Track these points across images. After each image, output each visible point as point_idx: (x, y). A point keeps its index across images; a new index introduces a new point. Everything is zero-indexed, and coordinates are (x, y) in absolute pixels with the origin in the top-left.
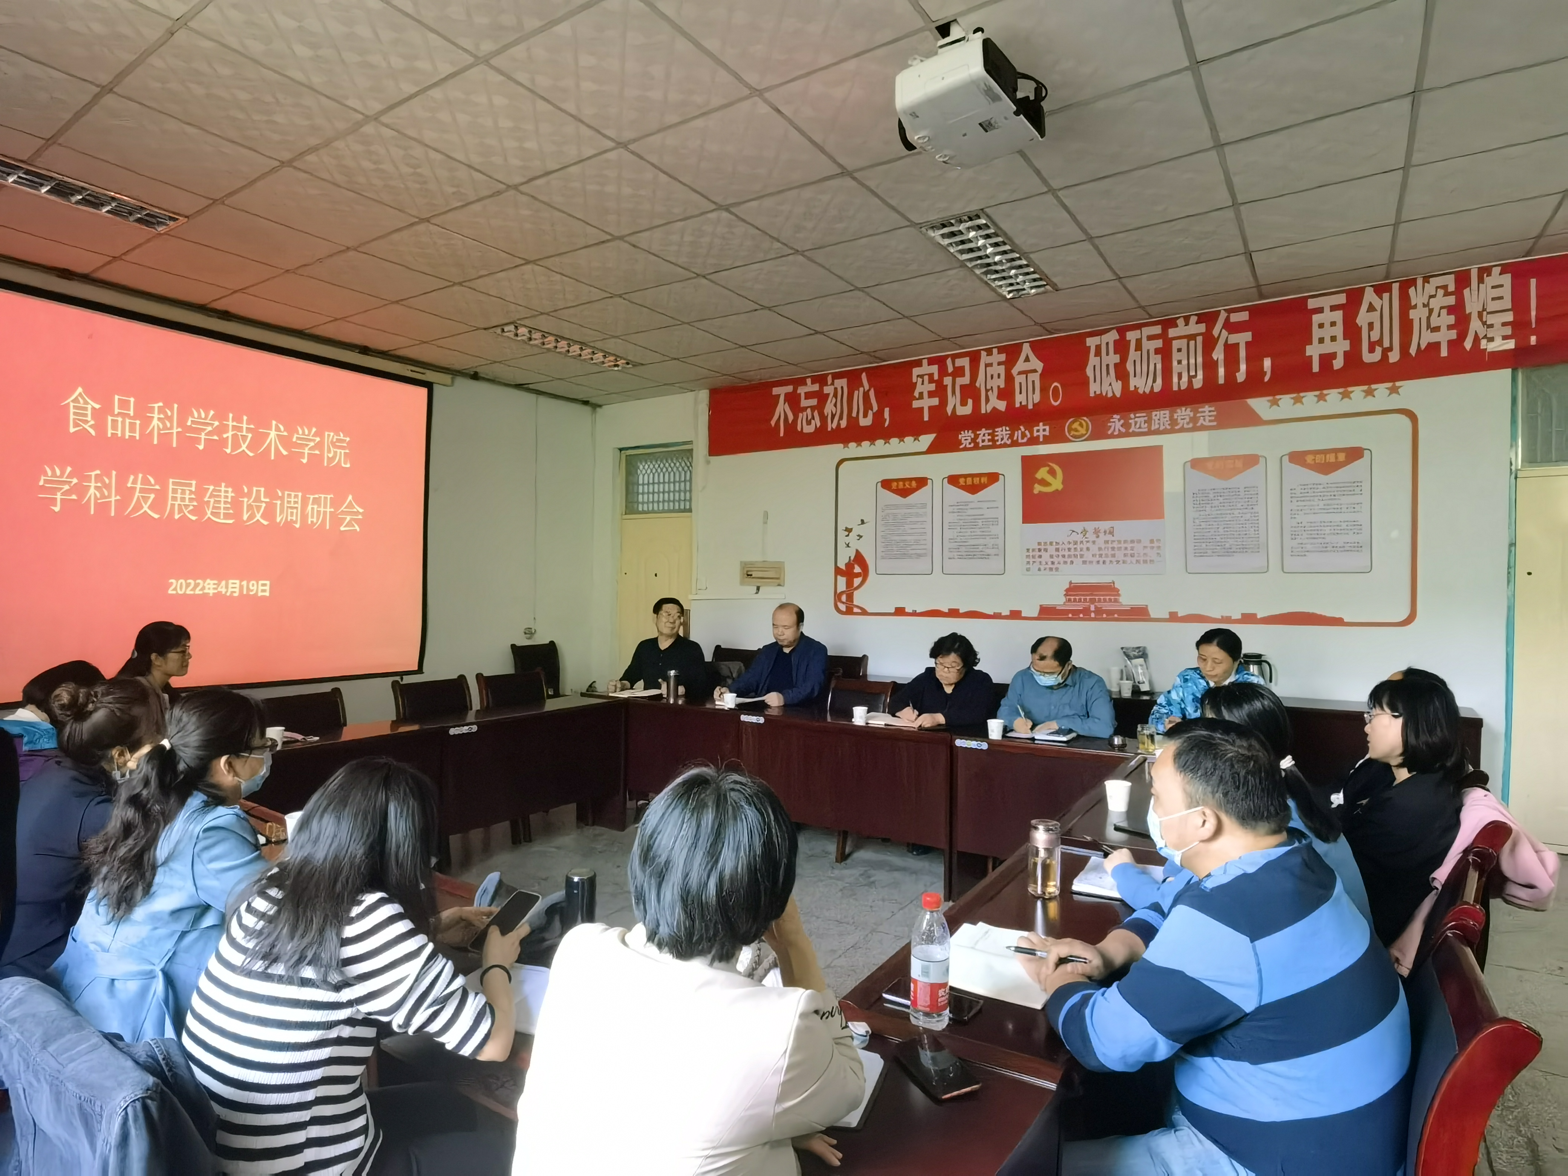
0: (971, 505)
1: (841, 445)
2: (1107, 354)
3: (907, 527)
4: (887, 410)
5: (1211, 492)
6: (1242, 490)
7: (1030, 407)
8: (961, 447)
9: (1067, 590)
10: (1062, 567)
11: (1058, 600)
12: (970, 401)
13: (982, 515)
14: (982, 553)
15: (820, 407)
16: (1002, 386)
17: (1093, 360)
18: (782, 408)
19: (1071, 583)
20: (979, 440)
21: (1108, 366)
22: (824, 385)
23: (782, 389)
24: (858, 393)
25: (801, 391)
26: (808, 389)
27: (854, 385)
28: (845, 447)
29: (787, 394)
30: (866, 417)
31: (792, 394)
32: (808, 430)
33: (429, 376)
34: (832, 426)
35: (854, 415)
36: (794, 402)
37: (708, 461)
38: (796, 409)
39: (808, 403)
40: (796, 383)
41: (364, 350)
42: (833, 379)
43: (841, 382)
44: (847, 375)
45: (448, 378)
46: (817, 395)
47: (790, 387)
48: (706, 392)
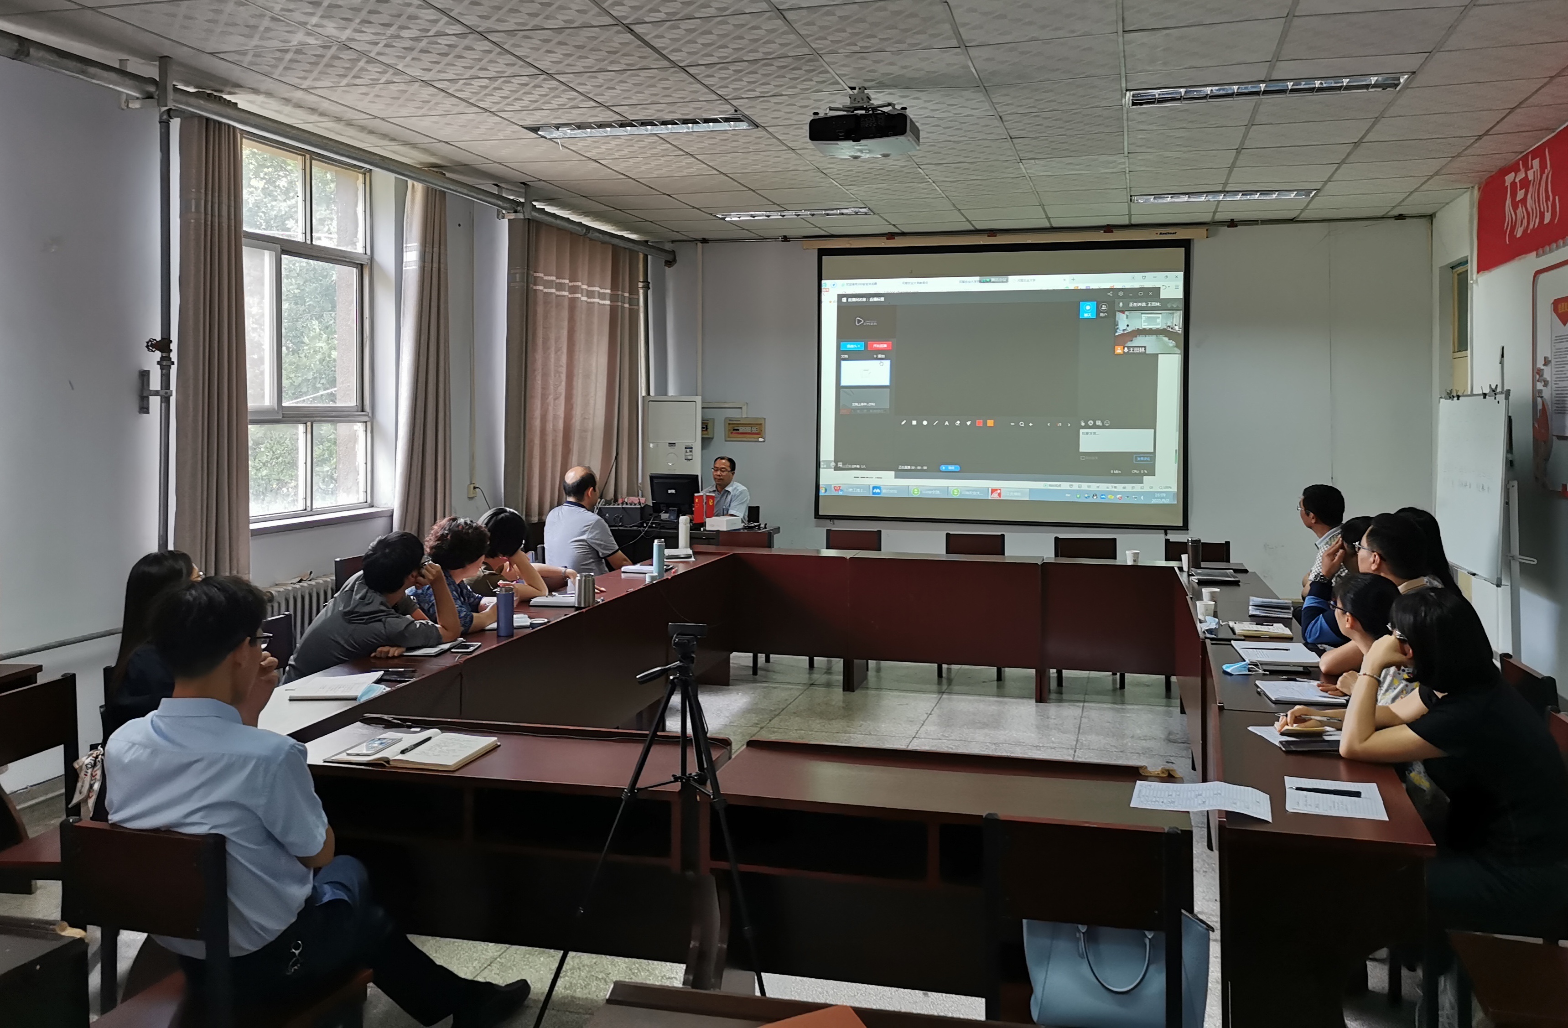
1: (1534, 253)
3: (1567, 367)
4: (1557, 198)
15: (1524, 201)
18: (1508, 202)
22: (1527, 169)
23: (1509, 178)
24: (1544, 176)
25: (1517, 180)
26: (1521, 175)
27: (1543, 167)
28: (1538, 256)
29: (1511, 184)
30: (1548, 212)
31: (1513, 184)
32: (1519, 233)
33: (1181, 234)
34: (1531, 226)
35: (1542, 210)
36: (1514, 194)
37: (1477, 281)
38: (1515, 206)
39: (1520, 195)
40: (1514, 168)
41: (1109, 228)
42: (1532, 160)
43: (1536, 163)
44: (1538, 153)
45: (1202, 231)
46: (1525, 183)
47: (1513, 174)
48: (1476, 188)
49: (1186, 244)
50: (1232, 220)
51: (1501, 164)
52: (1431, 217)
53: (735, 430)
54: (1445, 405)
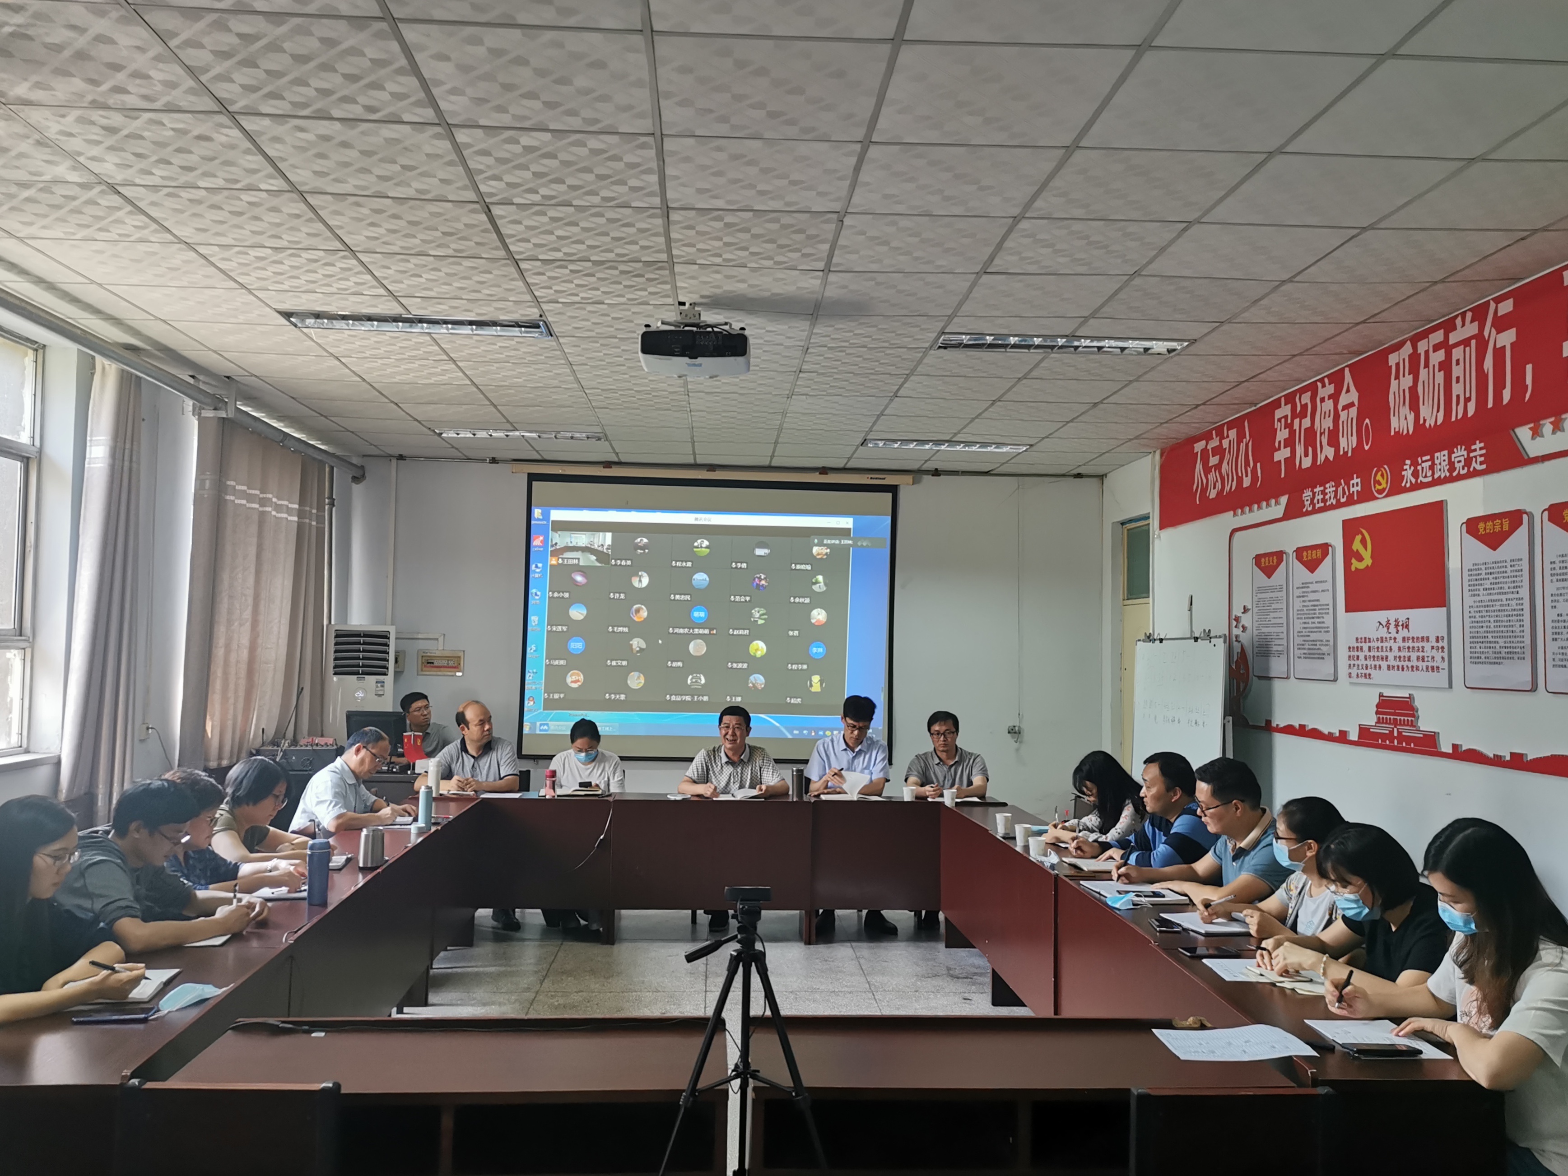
0: (1313, 587)
1: (1232, 513)
2: (1404, 376)
3: (1272, 615)
4: (1259, 464)
5: (1483, 567)
6: (1508, 565)
7: (1350, 454)
8: (1304, 510)
9: (1378, 706)
10: (1373, 672)
11: (1370, 720)
12: (1310, 449)
13: (1318, 600)
14: (1319, 652)
15: (1218, 467)
16: (1331, 428)
17: (1394, 383)
18: (1199, 467)
19: (1381, 695)
20: (1316, 501)
21: (1404, 390)
22: (1222, 438)
23: (1199, 446)
24: (1243, 446)
25: (1209, 447)
26: (1214, 443)
27: (1240, 437)
28: (1235, 515)
29: (1202, 451)
30: (1247, 476)
31: (1205, 451)
32: (1213, 494)
33: (890, 480)
34: (1227, 488)
35: (1240, 475)
36: (1206, 461)
37: (1159, 536)
38: (1207, 470)
39: (1213, 461)
40: (1207, 436)
41: (824, 471)
42: (1228, 430)
43: (1233, 434)
44: (1236, 424)
45: (909, 478)
46: (1219, 451)
47: (1204, 442)
48: (1158, 453)
49: (893, 490)
50: (936, 469)
51: (1192, 432)
52: (1102, 477)
53: (429, 663)
54: (1142, 648)
